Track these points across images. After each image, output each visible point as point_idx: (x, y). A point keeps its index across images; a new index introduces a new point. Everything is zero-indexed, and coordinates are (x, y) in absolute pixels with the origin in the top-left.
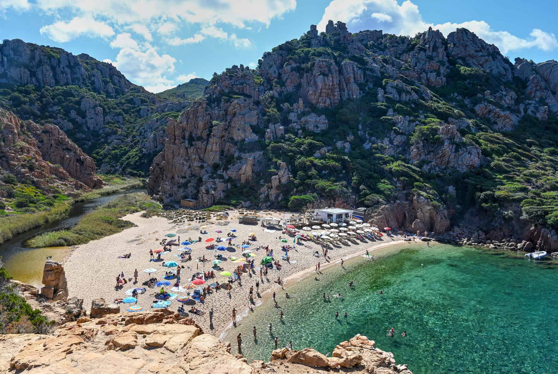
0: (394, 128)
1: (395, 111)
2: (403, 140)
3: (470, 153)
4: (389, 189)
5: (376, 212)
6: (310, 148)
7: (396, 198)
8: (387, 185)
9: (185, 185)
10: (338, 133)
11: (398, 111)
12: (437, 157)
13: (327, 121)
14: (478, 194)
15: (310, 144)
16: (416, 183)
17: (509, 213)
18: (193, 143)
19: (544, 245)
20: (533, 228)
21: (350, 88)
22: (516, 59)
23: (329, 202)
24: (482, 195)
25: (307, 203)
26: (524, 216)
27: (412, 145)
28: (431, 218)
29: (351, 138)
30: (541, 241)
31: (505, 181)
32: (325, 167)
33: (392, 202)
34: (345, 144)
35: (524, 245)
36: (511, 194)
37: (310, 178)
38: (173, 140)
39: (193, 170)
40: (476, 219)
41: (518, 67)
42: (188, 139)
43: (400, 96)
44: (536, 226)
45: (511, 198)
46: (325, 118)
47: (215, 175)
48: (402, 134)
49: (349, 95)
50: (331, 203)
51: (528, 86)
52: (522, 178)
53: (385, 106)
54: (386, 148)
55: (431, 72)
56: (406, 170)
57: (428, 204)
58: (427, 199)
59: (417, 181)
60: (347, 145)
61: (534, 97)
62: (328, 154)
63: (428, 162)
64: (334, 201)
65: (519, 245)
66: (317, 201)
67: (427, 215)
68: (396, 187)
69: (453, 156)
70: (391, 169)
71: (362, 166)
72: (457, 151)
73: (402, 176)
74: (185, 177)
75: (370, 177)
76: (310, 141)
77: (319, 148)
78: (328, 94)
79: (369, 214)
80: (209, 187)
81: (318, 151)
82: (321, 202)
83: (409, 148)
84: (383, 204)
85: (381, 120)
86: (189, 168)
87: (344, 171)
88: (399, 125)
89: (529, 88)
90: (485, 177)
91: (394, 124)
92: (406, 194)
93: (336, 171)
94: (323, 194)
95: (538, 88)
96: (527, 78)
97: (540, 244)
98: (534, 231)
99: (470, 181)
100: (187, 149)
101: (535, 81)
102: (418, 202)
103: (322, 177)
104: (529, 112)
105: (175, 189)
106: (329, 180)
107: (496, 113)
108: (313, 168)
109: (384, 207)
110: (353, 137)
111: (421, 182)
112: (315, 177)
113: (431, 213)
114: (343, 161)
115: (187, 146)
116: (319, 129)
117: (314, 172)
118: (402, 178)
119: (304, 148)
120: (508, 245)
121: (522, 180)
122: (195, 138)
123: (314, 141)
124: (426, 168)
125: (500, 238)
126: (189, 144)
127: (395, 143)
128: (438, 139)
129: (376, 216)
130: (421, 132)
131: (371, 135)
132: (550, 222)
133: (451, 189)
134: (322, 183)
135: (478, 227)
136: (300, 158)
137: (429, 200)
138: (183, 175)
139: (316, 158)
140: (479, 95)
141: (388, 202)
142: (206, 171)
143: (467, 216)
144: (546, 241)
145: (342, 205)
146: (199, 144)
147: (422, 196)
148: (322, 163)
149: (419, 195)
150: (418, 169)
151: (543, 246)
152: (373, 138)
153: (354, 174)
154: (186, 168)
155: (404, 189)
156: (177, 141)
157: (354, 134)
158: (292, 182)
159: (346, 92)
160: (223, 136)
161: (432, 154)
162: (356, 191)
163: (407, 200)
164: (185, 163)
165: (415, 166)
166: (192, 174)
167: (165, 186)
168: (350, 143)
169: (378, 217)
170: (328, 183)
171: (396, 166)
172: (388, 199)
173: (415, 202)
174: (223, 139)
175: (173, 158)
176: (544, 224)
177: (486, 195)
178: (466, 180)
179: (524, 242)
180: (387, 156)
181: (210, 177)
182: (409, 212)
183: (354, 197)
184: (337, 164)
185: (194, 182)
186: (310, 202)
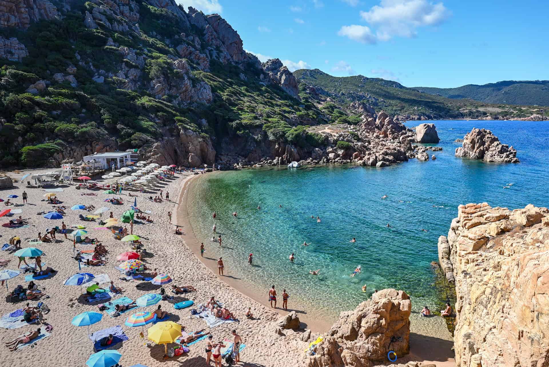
0: (125, 60)
1: (115, 41)
2: (138, 74)
3: (205, 88)
4: (151, 125)
5: (151, 151)
6: (18, 82)
7: (162, 135)
8: (147, 121)
10: (51, 63)
11: (118, 42)
12: (180, 91)
13: (23, 46)
14: (231, 124)
15: (14, 76)
16: (176, 118)
17: (258, 137)
19: (290, 157)
20: (277, 146)
21: (40, 5)
22: (189, 8)
23: (83, 149)
24: (234, 124)
25: (54, 152)
26: (271, 138)
27: (152, 79)
28: (202, 150)
29: (71, 69)
30: (287, 155)
31: (239, 112)
32: (55, 106)
33: (160, 139)
34: (67, 78)
35: (278, 160)
36: (253, 121)
37: (40, 120)
40: (232, 147)
41: (193, 15)
43: (112, 24)
44: (279, 144)
45: (255, 124)
46: (18, 41)
48: (136, 67)
49: (41, 14)
50: (86, 150)
51: (205, 35)
52: (248, 109)
53: (102, 33)
54: (125, 82)
55: (123, 5)
56: (158, 104)
57: (197, 137)
58: (195, 131)
59: (175, 115)
60: (71, 78)
61: (211, 44)
62: (50, 89)
63: (176, 97)
64: (91, 146)
65: (275, 161)
66: (66, 148)
67: (198, 147)
68: (156, 123)
69: (193, 91)
70: (142, 104)
71: (106, 102)
72: (194, 86)
73: (159, 111)
75: (124, 115)
76: (13, 71)
77: (33, 81)
78: (11, 8)
79: (143, 155)
81: (32, 86)
82: (72, 150)
83: (149, 82)
84: (154, 142)
85: (103, 50)
87: (84, 110)
88: (129, 57)
89: (207, 36)
90: (226, 110)
91: (122, 56)
92: (168, 130)
93: (74, 110)
94: (70, 140)
95: (213, 37)
96: (202, 27)
97: (287, 157)
98: (279, 148)
99: (218, 113)
101: (210, 30)
102: (186, 135)
103: (56, 118)
104: (214, 57)
106: (70, 122)
107: (196, 55)
108: (37, 108)
109: (158, 145)
110: (76, 68)
111: (178, 116)
112: (45, 119)
113: (201, 145)
114: (79, 98)
116: (16, 56)
117: (39, 112)
118: (160, 114)
119: (7, 81)
120: (267, 163)
121: (248, 110)
123: (21, 72)
124: (175, 102)
125: (258, 159)
127: (131, 78)
128: (177, 73)
129: (153, 155)
130: (159, 65)
131: (97, 68)
132: (289, 139)
133: (204, 121)
134: (62, 126)
135: (236, 153)
136: (6, 95)
137: (197, 133)
139: (35, 95)
140: (177, 37)
141: (157, 140)
143: (223, 145)
144: (291, 154)
145: (105, 149)
147: (190, 129)
148: (49, 101)
149: (185, 129)
150: (169, 104)
151: (289, 159)
152: (102, 71)
153: (102, 111)
155: (165, 125)
157: (76, 65)
158: (12, 129)
159: (36, 11)
161: (175, 88)
162: (114, 131)
163: (172, 136)
165: (164, 100)
168: (75, 76)
169: (156, 156)
170: (72, 126)
171: (147, 101)
172: (156, 136)
173: (183, 137)
176: (286, 142)
177: (237, 123)
178: (215, 112)
179: (277, 158)
180: (130, 91)
182: (179, 148)
183: (114, 138)
184: (72, 101)
186: (57, 151)
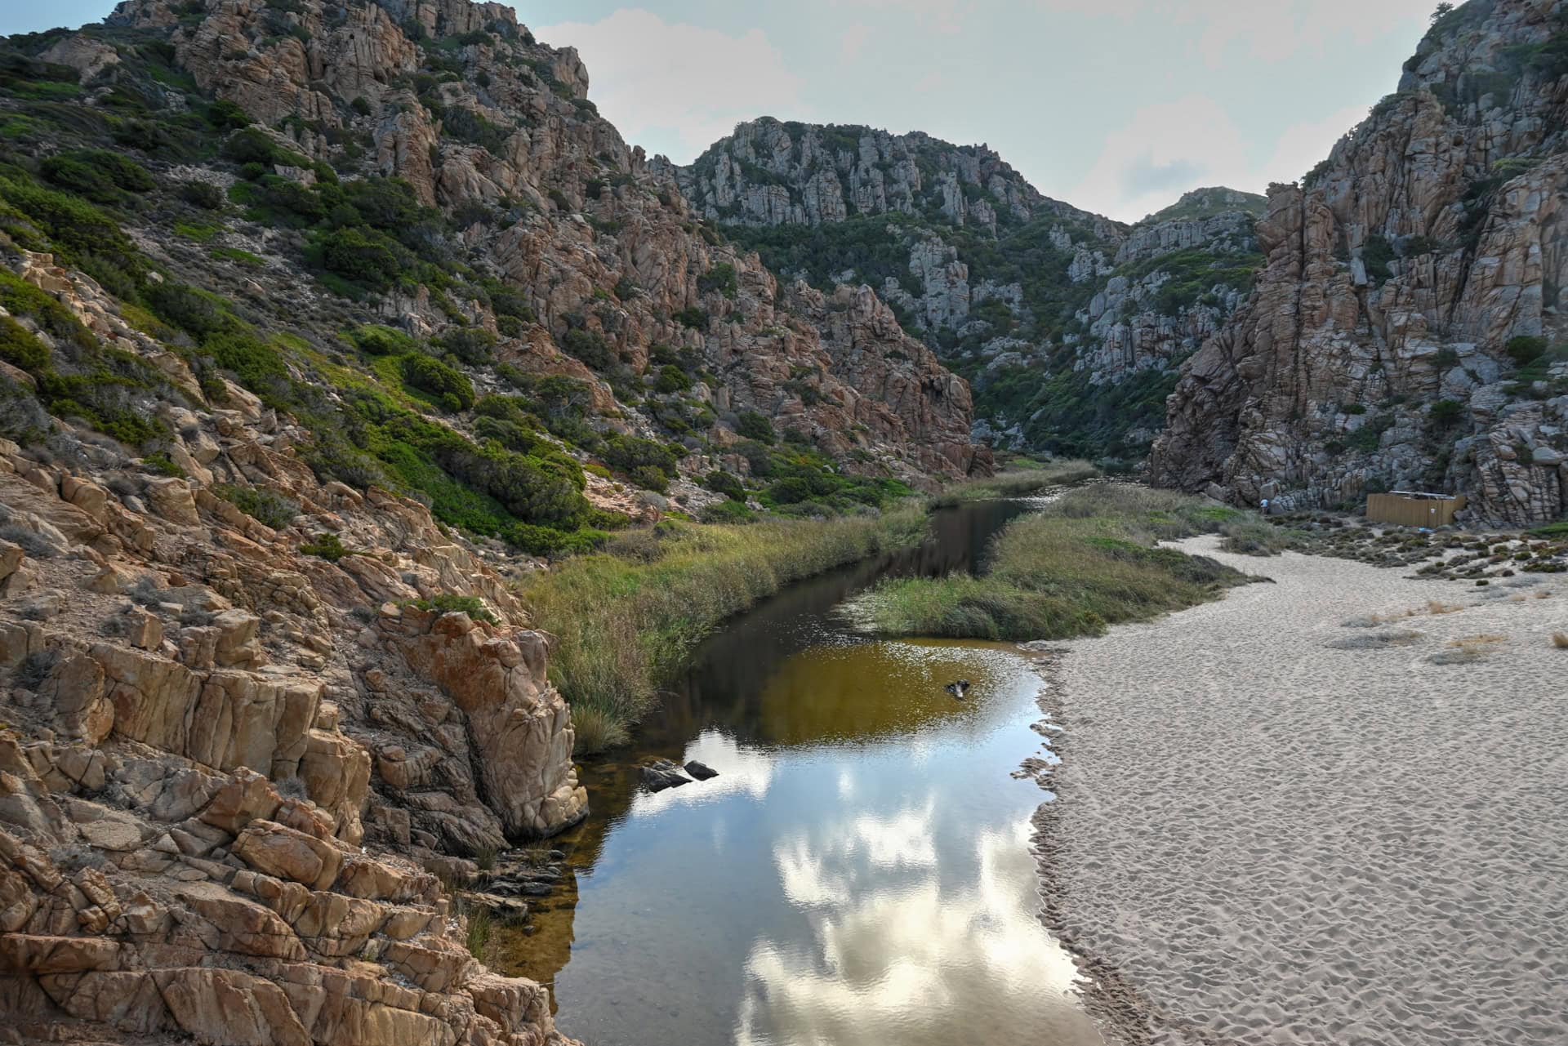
9: (1369, 439)
18: (1392, 266)
38: (1294, 267)
39: (1393, 374)
42: (1364, 257)
47: (1539, 385)
74: (1359, 410)
80: (1527, 432)
86: (1373, 370)
100: (1360, 290)
105: (1315, 456)
115: (1360, 277)
122: (1397, 251)
126: (1368, 271)
138: (1348, 399)
142: (1472, 374)
146: (1423, 266)
154: (1358, 370)
156: (1314, 267)
160: (1550, 219)
164: (1355, 351)
166: (1388, 393)
167: (1263, 447)
174: (1551, 229)
175: (1298, 335)
181: (1511, 394)
185: (1408, 423)
